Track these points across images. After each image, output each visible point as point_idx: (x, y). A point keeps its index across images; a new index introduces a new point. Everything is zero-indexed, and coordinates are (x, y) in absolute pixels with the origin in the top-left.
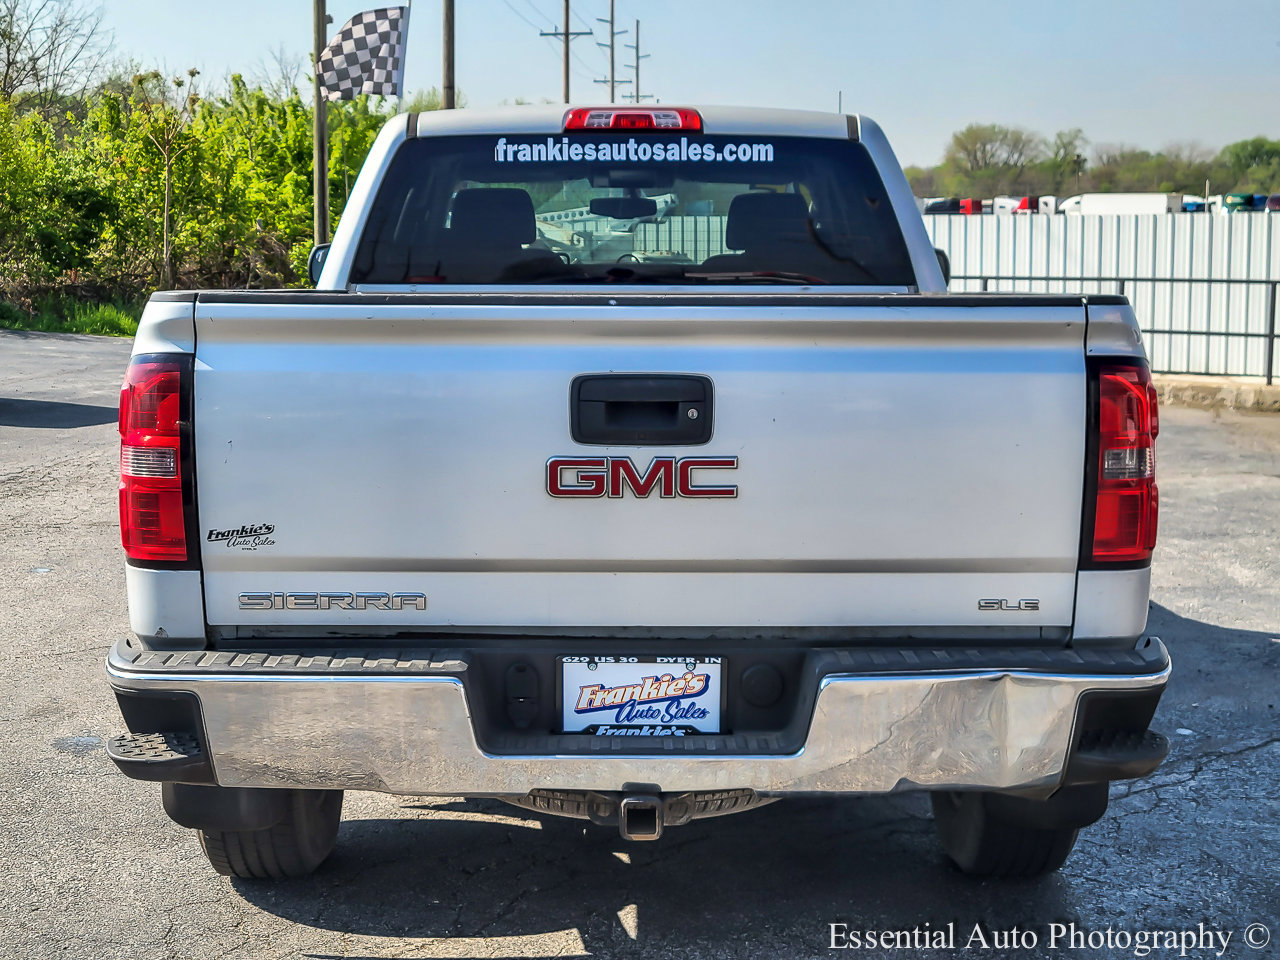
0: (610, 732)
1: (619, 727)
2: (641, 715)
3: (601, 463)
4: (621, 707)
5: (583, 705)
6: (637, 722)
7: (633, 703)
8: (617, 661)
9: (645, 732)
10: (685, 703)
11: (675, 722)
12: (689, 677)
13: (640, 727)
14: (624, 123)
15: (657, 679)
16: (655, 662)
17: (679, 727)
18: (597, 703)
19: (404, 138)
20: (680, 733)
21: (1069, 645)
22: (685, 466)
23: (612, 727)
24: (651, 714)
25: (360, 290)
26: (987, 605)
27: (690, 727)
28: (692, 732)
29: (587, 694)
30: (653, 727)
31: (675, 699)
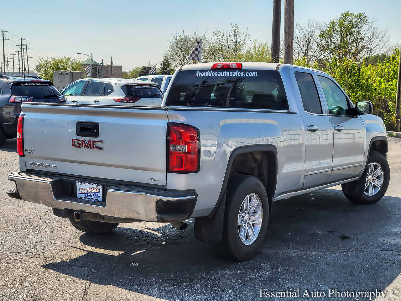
0: (84, 199)
1: (86, 198)
2: (89, 196)
3: (80, 140)
4: (86, 193)
5: (80, 192)
6: (89, 197)
7: (88, 193)
8: (84, 183)
9: (90, 200)
10: (96, 194)
11: (95, 198)
12: (97, 188)
13: (89, 198)
14: (224, 68)
15: (91, 188)
16: (90, 184)
17: (96, 199)
18: (82, 192)
19: (179, 71)
20: (96, 201)
21: (166, 190)
22: (93, 142)
23: (85, 198)
24: (91, 196)
25: (168, 107)
26: (150, 179)
27: (98, 200)
28: (98, 201)
29: (80, 191)
30: (91, 199)
31: (95, 193)
